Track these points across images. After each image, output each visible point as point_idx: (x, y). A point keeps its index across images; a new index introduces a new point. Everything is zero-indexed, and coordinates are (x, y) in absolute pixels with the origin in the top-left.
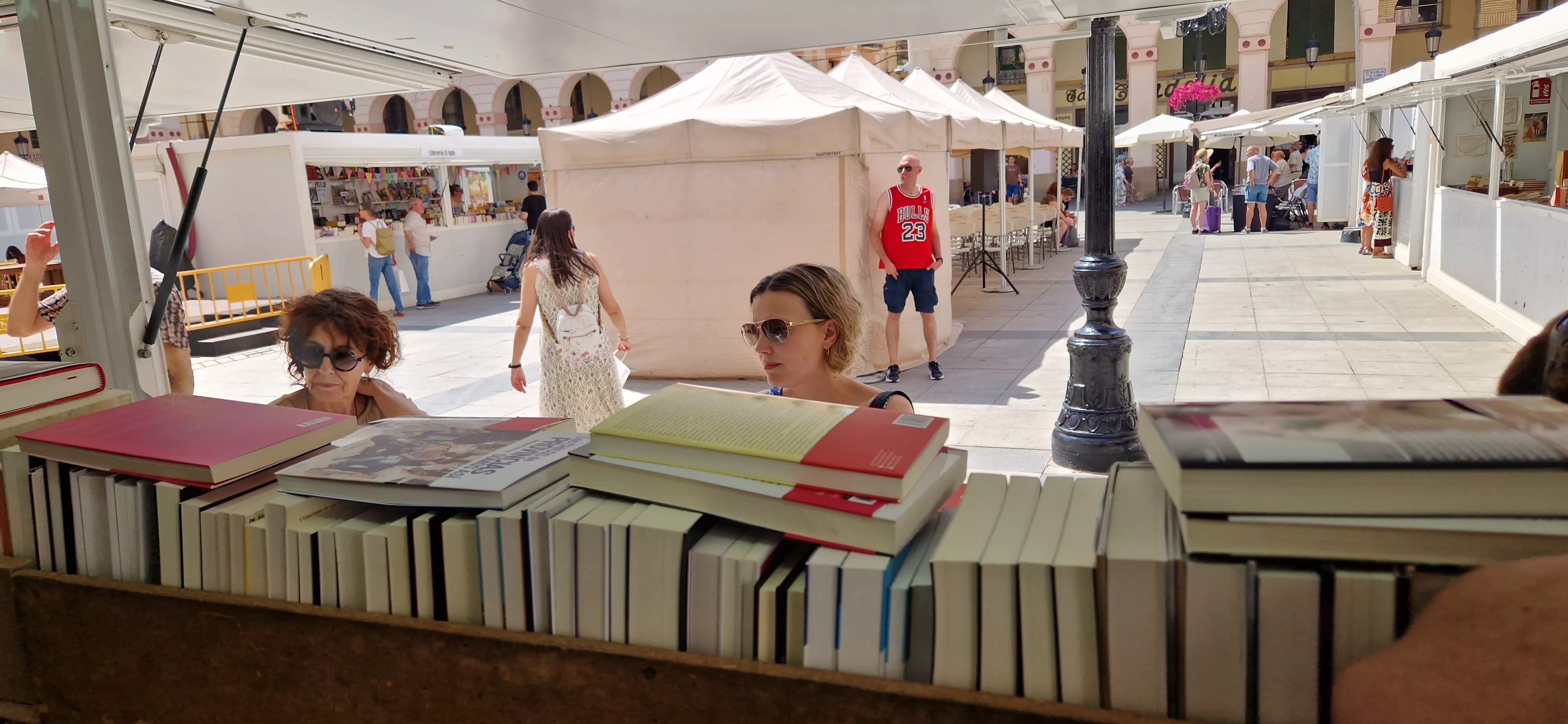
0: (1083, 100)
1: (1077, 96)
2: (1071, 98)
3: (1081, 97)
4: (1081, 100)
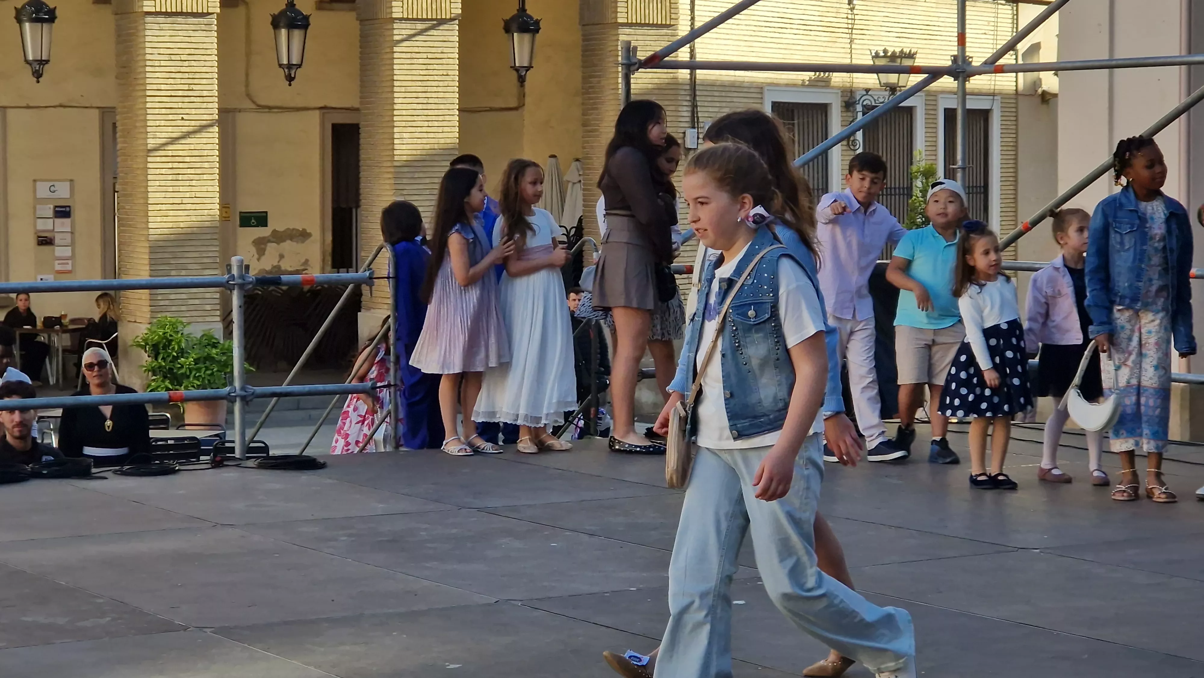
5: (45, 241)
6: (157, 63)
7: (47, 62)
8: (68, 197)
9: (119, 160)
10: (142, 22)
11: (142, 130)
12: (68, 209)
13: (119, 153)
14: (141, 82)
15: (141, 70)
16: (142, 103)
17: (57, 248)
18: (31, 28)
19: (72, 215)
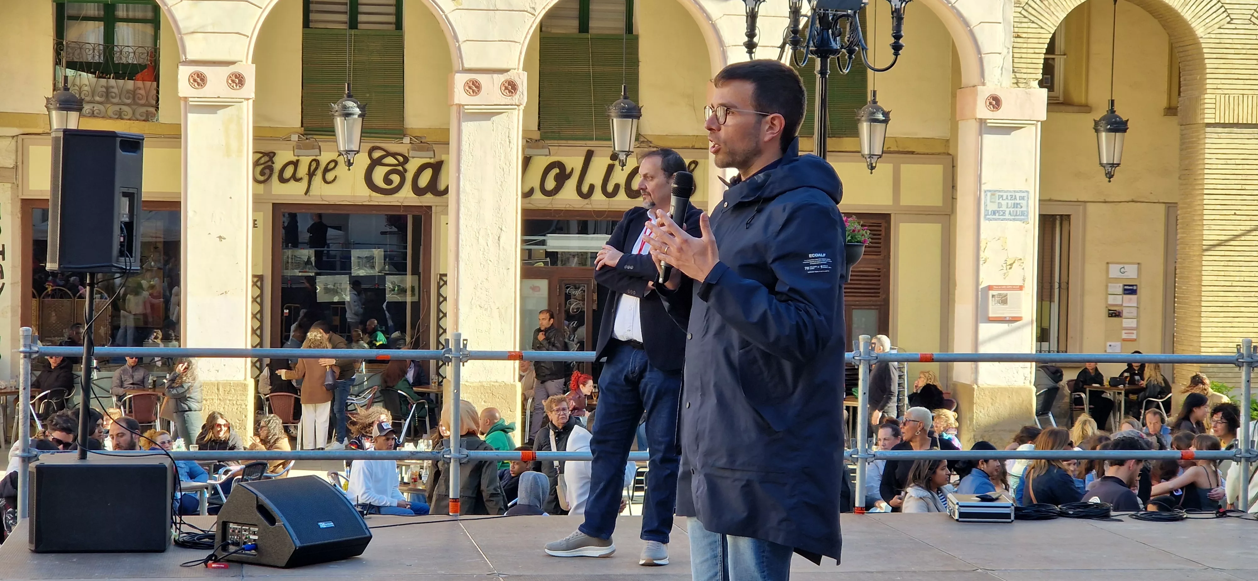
0: (292, 182)
1: (277, 166)
2: (262, 173)
3: (289, 172)
4: (287, 181)
5: (1115, 314)
6: (1214, 166)
7: (1118, 165)
8: (1136, 277)
9: (1178, 248)
10: (1203, 132)
11: (1200, 223)
12: (1135, 288)
13: (1178, 242)
14: (1200, 182)
15: (1200, 172)
16: (1200, 200)
17: (1124, 320)
18: (1106, 137)
19: (1138, 291)
